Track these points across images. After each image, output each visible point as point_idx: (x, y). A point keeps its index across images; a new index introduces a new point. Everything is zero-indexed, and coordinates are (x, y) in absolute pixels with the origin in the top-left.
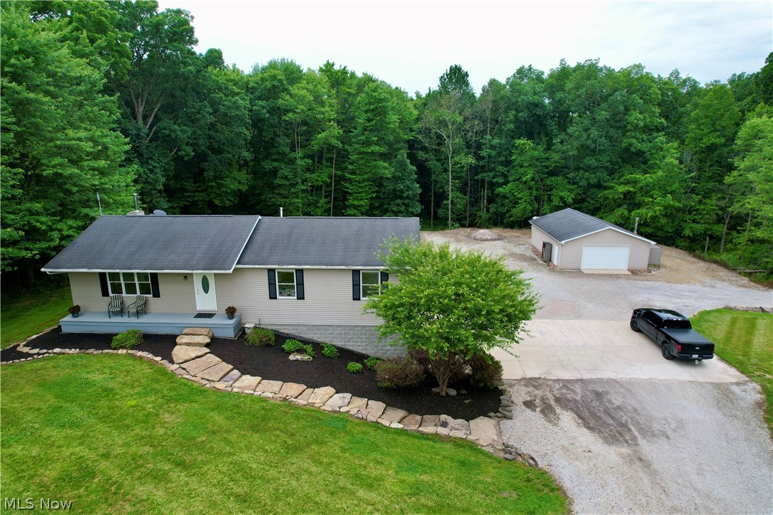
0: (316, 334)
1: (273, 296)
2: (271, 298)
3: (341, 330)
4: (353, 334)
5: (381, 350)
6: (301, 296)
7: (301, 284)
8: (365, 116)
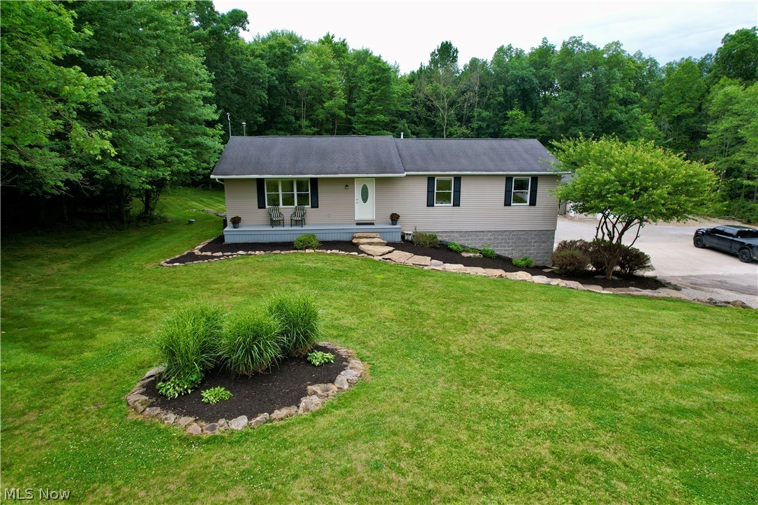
0: (467, 240)
1: (430, 204)
2: (428, 206)
3: (491, 235)
4: (502, 239)
5: (525, 253)
6: (457, 204)
7: (457, 192)
8: (370, 86)
